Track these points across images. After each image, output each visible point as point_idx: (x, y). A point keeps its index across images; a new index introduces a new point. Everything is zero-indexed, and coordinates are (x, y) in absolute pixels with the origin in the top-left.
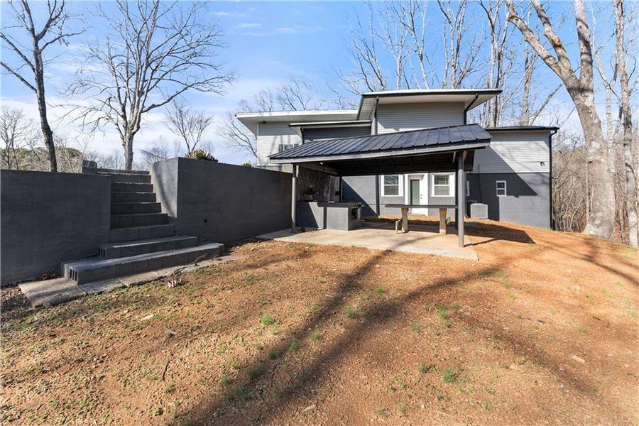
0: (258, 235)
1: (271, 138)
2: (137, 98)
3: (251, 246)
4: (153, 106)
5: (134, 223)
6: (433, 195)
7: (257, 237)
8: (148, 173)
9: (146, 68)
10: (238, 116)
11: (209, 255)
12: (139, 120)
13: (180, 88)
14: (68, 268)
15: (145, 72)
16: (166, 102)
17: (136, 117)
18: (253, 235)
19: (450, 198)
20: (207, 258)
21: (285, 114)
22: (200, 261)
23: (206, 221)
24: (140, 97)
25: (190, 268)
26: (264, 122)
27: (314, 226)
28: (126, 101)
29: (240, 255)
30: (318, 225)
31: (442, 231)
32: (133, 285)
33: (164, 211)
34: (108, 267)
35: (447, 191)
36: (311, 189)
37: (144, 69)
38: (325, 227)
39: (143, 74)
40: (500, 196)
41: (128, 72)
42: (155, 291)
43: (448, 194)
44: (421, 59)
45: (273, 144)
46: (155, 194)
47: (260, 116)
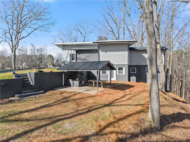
0: (54, 88)
1: (67, 51)
2: (17, 35)
3: (51, 91)
4: (23, 37)
5: (26, 87)
6: (118, 74)
7: (54, 89)
8: (27, 74)
9: (20, 24)
10: (54, 44)
11: (41, 93)
12: (18, 44)
13: (33, 30)
14: (16, 95)
15: (20, 25)
16: (28, 36)
17: (17, 42)
18: (52, 88)
19: (123, 75)
20: (40, 94)
21: (71, 43)
22: (39, 94)
23: (40, 86)
24: (18, 34)
25: (37, 96)
26: (64, 45)
27: (70, 86)
28: (12, 34)
29: (48, 93)
30: (72, 85)
31: (102, 87)
32: (28, 98)
33: (31, 84)
34: (23, 95)
35: (122, 73)
36: (72, 75)
37: (19, 24)
38: (73, 86)
39: (19, 26)
40: (147, 73)
41: (13, 23)
42: (31, 99)
43: (123, 74)
44: (129, 16)
45: (68, 53)
46: (29, 80)
47: (63, 44)
